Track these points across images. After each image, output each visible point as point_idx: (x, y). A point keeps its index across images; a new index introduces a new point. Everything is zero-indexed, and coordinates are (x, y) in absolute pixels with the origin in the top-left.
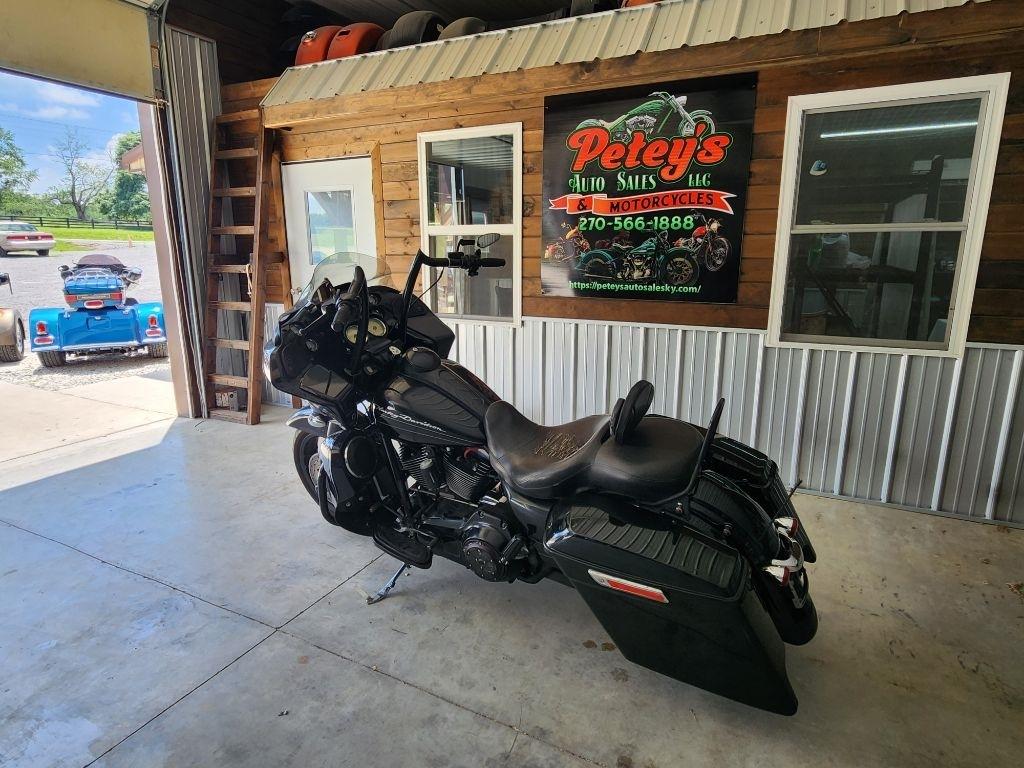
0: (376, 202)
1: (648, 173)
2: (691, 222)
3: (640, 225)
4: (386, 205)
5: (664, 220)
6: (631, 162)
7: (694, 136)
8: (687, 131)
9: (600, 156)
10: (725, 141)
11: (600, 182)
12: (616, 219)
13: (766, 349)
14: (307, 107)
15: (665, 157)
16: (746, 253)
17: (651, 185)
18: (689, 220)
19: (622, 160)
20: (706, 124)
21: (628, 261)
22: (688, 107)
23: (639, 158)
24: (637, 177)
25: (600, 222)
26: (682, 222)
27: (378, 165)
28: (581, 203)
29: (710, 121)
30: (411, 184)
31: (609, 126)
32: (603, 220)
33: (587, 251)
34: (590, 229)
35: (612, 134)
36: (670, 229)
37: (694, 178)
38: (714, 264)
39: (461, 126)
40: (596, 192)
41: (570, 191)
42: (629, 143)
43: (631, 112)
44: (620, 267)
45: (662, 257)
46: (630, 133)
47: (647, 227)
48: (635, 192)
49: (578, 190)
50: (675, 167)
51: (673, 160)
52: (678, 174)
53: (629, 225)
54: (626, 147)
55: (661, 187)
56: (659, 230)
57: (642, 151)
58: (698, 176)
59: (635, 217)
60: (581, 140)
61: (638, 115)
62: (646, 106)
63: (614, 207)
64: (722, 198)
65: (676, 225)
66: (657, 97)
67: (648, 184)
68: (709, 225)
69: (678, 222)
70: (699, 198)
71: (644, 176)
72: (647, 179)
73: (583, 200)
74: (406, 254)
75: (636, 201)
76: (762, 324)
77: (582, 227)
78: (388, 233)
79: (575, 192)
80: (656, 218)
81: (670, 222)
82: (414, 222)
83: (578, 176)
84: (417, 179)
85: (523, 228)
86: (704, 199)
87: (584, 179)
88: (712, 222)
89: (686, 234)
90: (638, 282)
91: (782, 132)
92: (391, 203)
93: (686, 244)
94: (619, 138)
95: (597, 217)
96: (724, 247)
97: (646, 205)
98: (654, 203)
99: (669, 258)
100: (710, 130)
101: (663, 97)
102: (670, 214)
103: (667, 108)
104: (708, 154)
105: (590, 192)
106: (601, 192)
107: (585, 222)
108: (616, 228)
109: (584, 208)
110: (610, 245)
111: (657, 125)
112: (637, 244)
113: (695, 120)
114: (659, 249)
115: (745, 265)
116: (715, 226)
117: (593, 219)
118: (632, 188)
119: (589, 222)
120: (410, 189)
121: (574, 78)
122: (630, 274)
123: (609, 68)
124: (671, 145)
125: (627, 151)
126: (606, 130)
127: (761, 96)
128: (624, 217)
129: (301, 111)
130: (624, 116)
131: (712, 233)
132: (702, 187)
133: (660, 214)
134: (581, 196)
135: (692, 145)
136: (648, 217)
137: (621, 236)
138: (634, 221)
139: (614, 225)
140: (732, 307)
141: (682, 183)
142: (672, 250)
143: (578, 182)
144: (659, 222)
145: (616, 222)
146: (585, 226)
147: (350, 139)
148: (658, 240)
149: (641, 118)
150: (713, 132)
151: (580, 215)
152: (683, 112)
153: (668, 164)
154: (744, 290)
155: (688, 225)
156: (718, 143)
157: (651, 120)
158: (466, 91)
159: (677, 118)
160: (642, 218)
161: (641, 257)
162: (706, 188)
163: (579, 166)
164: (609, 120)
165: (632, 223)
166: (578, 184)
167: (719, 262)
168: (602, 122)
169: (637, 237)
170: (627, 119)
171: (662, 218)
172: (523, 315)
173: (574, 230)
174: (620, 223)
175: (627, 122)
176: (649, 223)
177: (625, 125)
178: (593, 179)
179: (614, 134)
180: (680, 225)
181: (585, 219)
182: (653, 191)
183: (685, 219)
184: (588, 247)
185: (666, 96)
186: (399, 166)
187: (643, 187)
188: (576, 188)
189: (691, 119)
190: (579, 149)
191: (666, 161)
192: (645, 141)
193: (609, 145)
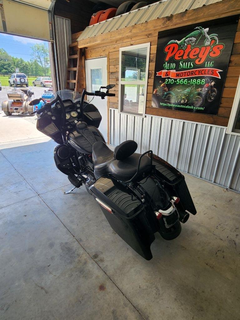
0: (108, 73)
1: (191, 61)
2: (204, 82)
3: (186, 82)
4: (110, 74)
5: (195, 80)
6: (185, 57)
7: (210, 45)
8: (207, 43)
9: (175, 55)
10: (222, 47)
11: (173, 65)
12: (178, 80)
13: (226, 135)
14: (88, 40)
15: (198, 55)
16: (224, 95)
17: (191, 66)
18: (203, 81)
19: (182, 56)
20: (215, 40)
21: (180, 96)
22: (209, 33)
24: (187, 63)
25: (172, 81)
27: (109, 60)
28: (167, 74)
29: (217, 38)
30: (117, 66)
31: (179, 42)
32: (173, 80)
33: (167, 92)
34: (169, 83)
35: (179, 46)
36: (196, 84)
37: (207, 64)
38: (211, 99)
39: (132, 45)
40: (172, 69)
41: (163, 69)
42: (185, 50)
43: (187, 36)
44: (177, 99)
45: (192, 95)
46: (186, 45)
47: (188, 83)
48: (185, 69)
49: (166, 69)
50: (201, 59)
51: (200, 56)
52: (202, 62)
53: (182, 82)
54: (184, 51)
55: (195, 67)
56: (192, 85)
57: (189, 53)
58: (209, 62)
59: (184, 79)
60: (169, 49)
61: (189, 37)
62: (192, 33)
63: (178, 75)
64: (217, 72)
65: (198, 83)
66: (198, 29)
67: (190, 66)
68: (211, 83)
69: (199, 82)
70: (208, 72)
71: (189, 63)
72: (190, 64)
73: (167, 72)
75: (185, 73)
76: (226, 124)
77: (166, 83)
80: (192, 80)
81: (196, 81)
82: (118, 80)
83: (166, 63)
84: (119, 65)
85: (148, 82)
86: (210, 72)
87: (168, 64)
88: (212, 82)
89: (202, 86)
90: (183, 104)
92: (112, 73)
93: (201, 90)
94: (182, 47)
95: (171, 79)
96: (215, 92)
97: (188, 74)
98: (191, 73)
100: (216, 43)
101: (200, 29)
102: (197, 78)
103: (201, 34)
104: (214, 53)
105: (170, 69)
106: (173, 69)
107: (167, 81)
108: (177, 83)
109: (168, 75)
110: (175, 90)
111: (196, 41)
112: (184, 90)
113: (211, 38)
114: (191, 92)
115: (223, 100)
116: (213, 83)
117: (170, 80)
119: (169, 81)
120: (117, 68)
121: (164, 23)
122: (180, 101)
123: (176, 18)
124: (200, 49)
125: (184, 52)
126: (177, 44)
128: (180, 79)
129: (87, 42)
130: (184, 38)
131: (211, 86)
132: (210, 67)
133: (193, 78)
134: (167, 71)
135: (209, 49)
136: (189, 79)
137: (179, 86)
138: (184, 81)
140: (215, 116)
141: (203, 66)
142: (196, 92)
143: (166, 65)
144: (192, 81)
145: (178, 81)
146: (167, 82)
147: (102, 51)
148: (192, 88)
149: (191, 38)
150: (217, 43)
151: (166, 78)
152: (207, 35)
153: (198, 58)
154: (221, 111)
155: (203, 83)
156: (218, 48)
157: (194, 39)
158: (130, 32)
159: (204, 38)
160: (187, 80)
161: (185, 95)
162: (212, 68)
163: (167, 59)
164: (179, 40)
165: (183, 81)
166: (166, 66)
167: (213, 98)
168: (177, 41)
169: (184, 87)
170: (186, 39)
171: (194, 80)
172: (145, 114)
173: (163, 84)
174: (179, 81)
175: (185, 40)
176: (189, 82)
177: (185, 42)
178: (171, 64)
179: (180, 45)
180: (200, 82)
181: (167, 80)
182: (192, 69)
183: (202, 80)
184: (167, 90)
185: (201, 28)
186: (114, 60)
187: (188, 67)
188: (165, 68)
189: (209, 38)
190: (168, 52)
191: (198, 56)
192: (191, 48)
193: (178, 50)
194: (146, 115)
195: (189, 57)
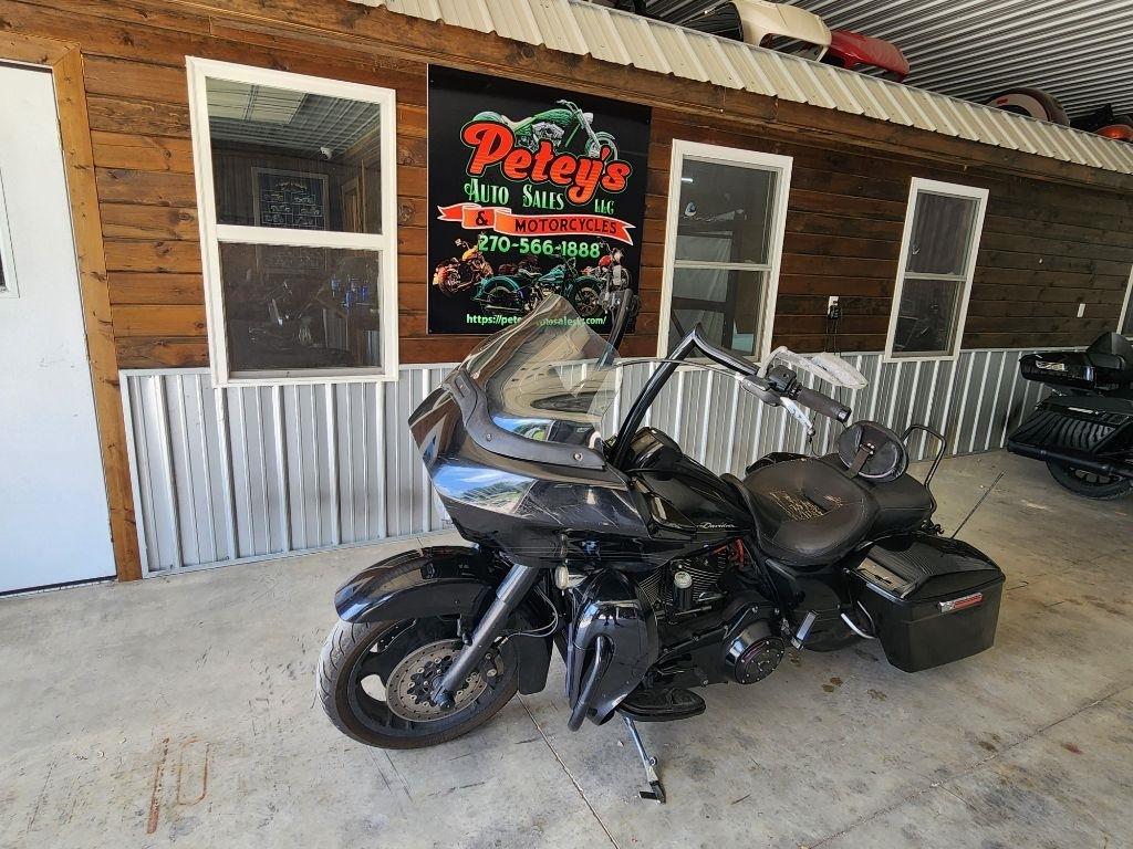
0: (74, 166)
1: (557, 191)
2: (597, 250)
3: (548, 249)
4: (103, 175)
5: (573, 246)
6: (538, 175)
7: (599, 159)
8: (594, 152)
9: (503, 160)
10: (627, 171)
11: (503, 193)
12: (522, 240)
15: (573, 176)
16: (643, 284)
17: (558, 205)
18: (595, 247)
19: (529, 170)
21: (536, 290)
22: (596, 127)
23: (547, 171)
24: (544, 193)
25: (504, 243)
26: (589, 249)
27: (76, 93)
28: (480, 217)
29: (613, 147)
30: (172, 146)
31: (514, 126)
32: (506, 239)
33: (489, 277)
34: (493, 249)
35: (517, 137)
36: (578, 256)
37: (600, 204)
39: (283, 68)
40: (498, 204)
41: (465, 199)
42: (536, 153)
43: (538, 116)
44: (528, 298)
45: (570, 286)
46: (537, 140)
47: (555, 252)
48: (542, 211)
49: (477, 200)
50: (582, 189)
51: (580, 180)
52: (585, 197)
53: (536, 249)
54: (533, 155)
55: (570, 208)
56: (568, 257)
57: (549, 165)
58: (603, 201)
59: (543, 239)
60: (480, 136)
61: (545, 121)
62: (553, 113)
63: (520, 226)
64: (623, 228)
65: (584, 252)
66: (565, 107)
67: (556, 203)
68: (613, 255)
69: (586, 249)
70: (604, 225)
72: (555, 197)
73: (480, 212)
74: (161, 271)
75: (543, 221)
76: (653, 351)
77: (482, 245)
78: (111, 230)
79: (473, 201)
80: (564, 243)
81: (578, 248)
83: (476, 181)
84: (190, 139)
85: (400, 242)
86: (609, 228)
87: (483, 187)
88: (615, 251)
89: (593, 262)
91: (668, 171)
92: (117, 173)
93: (593, 273)
94: (525, 144)
95: (500, 235)
97: (553, 227)
98: (562, 225)
99: (578, 286)
100: (613, 157)
101: (571, 108)
102: (578, 239)
103: (575, 122)
104: (612, 181)
105: (490, 204)
106: (501, 206)
107: (486, 241)
108: (522, 251)
109: (485, 223)
110: (516, 271)
111: (565, 137)
112: (545, 271)
113: (601, 142)
114: (568, 277)
116: (618, 256)
117: (495, 238)
118: (539, 206)
119: (490, 242)
120: (168, 153)
124: (578, 164)
125: (534, 162)
126: (510, 130)
127: (654, 133)
128: (531, 239)
130: (530, 119)
131: (615, 262)
132: (607, 215)
133: (568, 239)
134: (480, 208)
135: (598, 169)
136: (556, 241)
137: (528, 260)
138: (541, 244)
139: (520, 247)
140: (631, 337)
141: (589, 208)
142: (580, 278)
143: (474, 187)
144: (567, 248)
145: (522, 244)
146: (485, 246)
148: (567, 267)
149: (549, 126)
150: (616, 159)
151: (479, 231)
152: (590, 131)
153: (575, 185)
154: (641, 321)
155: (595, 253)
156: (620, 171)
157: (559, 132)
158: (342, 22)
159: (583, 136)
160: (550, 242)
161: (549, 286)
162: (611, 216)
163: (477, 168)
164: (514, 119)
165: (538, 246)
166: (476, 192)
168: (504, 119)
169: (545, 263)
170: (534, 122)
171: (570, 243)
172: (400, 363)
173: (473, 250)
174: (527, 246)
175: (534, 126)
176: (558, 248)
177: (532, 132)
178: (495, 188)
179: (519, 137)
180: (587, 252)
181: (486, 237)
182: (560, 212)
183: (592, 246)
184: (490, 272)
185: (574, 108)
186: (139, 106)
187: (551, 207)
188: (473, 196)
189: (597, 141)
190: (477, 146)
191: (574, 180)
192: (552, 153)
193: (513, 149)
194: (404, 367)
195: (549, 178)
